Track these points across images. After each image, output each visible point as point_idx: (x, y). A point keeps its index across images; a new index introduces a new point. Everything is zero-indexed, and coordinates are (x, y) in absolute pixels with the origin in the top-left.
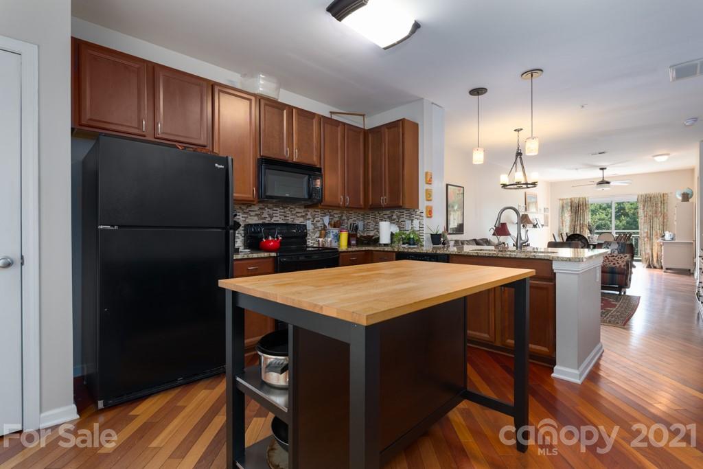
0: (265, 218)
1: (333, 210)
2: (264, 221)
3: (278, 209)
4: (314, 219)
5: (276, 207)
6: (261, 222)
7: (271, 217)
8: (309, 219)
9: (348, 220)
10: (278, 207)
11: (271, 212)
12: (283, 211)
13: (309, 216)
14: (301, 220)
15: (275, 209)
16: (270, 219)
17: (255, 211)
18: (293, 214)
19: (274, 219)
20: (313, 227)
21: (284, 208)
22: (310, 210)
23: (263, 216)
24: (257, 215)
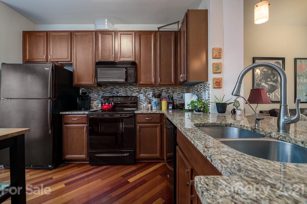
0: (114, 93)
1: (160, 87)
2: (113, 95)
3: (122, 88)
4: (146, 93)
5: (120, 87)
6: (112, 96)
7: (118, 93)
8: (142, 93)
9: (173, 93)
10: (122, 87)
11: (117, 90)
12: (125, 89)
13: (142, 91)
14: (137, 93)
15: (119, 88)
16: (117, 94)
17: (109, 90)
18: (131, 91)
19: (120, 94)
20: (145, 97)
21: (125, 88)
22: (142, 88)
23: (113, 92)
24: (109, 92)
